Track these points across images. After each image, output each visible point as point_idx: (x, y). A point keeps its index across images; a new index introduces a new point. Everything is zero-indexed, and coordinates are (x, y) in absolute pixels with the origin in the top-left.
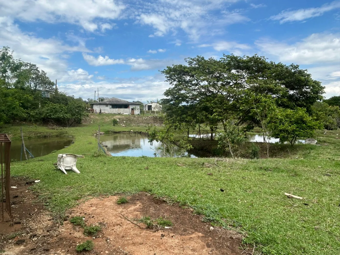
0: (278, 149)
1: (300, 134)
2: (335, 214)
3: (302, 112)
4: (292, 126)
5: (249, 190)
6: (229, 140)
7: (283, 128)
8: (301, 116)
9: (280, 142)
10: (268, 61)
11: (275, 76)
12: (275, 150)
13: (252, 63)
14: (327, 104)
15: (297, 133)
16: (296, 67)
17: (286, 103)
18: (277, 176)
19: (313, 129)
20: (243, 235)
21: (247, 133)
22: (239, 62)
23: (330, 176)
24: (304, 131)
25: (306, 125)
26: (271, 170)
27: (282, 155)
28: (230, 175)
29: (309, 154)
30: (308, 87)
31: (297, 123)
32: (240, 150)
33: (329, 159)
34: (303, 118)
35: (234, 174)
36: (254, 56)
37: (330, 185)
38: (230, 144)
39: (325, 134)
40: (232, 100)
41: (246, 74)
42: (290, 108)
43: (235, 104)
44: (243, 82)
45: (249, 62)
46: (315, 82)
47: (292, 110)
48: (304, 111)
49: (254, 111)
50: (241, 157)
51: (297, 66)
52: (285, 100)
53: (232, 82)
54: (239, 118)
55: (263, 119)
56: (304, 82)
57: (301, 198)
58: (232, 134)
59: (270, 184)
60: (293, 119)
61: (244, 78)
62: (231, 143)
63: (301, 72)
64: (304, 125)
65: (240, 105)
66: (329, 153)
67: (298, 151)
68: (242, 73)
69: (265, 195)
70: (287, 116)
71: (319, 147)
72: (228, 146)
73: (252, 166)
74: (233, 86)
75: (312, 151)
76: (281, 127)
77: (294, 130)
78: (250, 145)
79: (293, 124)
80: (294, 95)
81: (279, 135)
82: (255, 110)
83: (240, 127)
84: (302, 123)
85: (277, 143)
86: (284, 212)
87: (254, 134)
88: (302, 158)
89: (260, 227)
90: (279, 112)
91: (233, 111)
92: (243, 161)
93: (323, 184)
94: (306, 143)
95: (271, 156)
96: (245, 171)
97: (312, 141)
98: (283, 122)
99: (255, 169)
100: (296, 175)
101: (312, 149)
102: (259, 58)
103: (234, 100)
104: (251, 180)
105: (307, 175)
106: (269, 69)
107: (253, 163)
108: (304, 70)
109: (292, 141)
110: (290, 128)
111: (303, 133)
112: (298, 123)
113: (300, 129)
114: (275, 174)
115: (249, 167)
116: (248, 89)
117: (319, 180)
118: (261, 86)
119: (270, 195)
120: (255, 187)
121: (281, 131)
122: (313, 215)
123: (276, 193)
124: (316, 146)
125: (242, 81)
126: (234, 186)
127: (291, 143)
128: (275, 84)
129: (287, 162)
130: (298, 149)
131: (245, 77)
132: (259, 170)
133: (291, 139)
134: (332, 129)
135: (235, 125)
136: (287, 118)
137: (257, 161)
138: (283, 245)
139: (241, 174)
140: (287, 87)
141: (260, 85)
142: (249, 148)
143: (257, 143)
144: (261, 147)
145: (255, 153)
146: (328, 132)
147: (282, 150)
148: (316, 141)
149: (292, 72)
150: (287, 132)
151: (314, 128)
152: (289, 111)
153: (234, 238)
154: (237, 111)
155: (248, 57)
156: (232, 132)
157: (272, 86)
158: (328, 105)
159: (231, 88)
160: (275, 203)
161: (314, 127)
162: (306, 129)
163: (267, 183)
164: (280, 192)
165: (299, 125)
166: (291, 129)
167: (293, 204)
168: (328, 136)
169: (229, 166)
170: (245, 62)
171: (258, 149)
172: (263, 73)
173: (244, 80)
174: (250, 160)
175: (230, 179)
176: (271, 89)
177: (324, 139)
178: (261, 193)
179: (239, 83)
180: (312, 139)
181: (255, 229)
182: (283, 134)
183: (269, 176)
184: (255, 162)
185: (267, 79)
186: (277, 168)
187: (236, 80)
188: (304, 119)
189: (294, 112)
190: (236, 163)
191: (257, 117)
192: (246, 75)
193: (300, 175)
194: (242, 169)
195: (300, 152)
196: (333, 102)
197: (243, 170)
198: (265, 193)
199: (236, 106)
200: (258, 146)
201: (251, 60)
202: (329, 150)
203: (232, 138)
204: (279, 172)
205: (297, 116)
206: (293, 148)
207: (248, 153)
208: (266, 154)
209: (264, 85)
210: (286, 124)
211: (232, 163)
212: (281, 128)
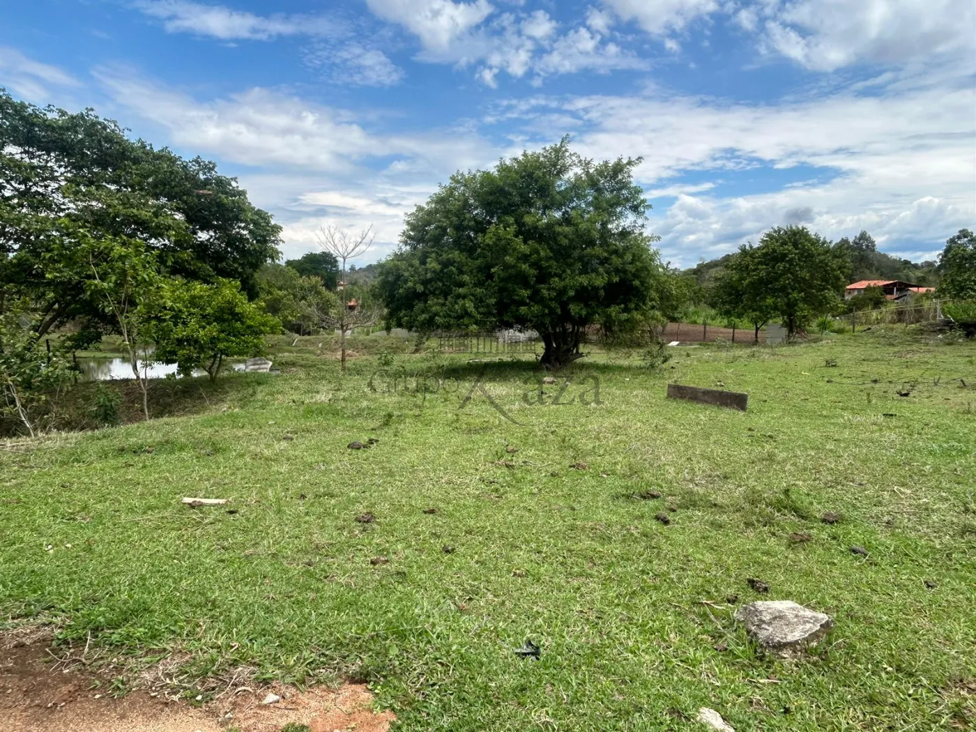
0: (176, 394)
1: (228, 348)
2: (290, 515)
3: (230, 290)
4: (208, 326)
5: (83, 514)
6: (13, 381)
7: (184, 333)
8: (229, 302)
9: (179, 373)
10: (131, 137)
11: (155, 185)
12: (169, 396)
13: (80, 136)
14: (294, 271)
15: (221, 346)
16: (209, 168)
17: (190, 264)
18: (167, 462)
19: (260, 334)
20: (57, 626)
21: (79, 353)
22: (33, 125)
23: (292, 439)
24: (238, 340)
25: (243, 323)
26: (151, 449)
27: (186, 407)
28: (19, 486)
29: (252, 396)
30: (243, 225)
31: (219, 319)
32: (55, 410)
33: (294, 401)
34: (235, 307)
35: (31, 481)
36: (82, 114)
37: (288, 459)
38: (18, 392)
39: (295, 346)
40: (16, 247)
41: (60, 166)
42: (202, 279)
43: (27, 260)
44: (53, 192)
45: (68, 129)
46: (259, 213)
47: (205, 286)
48: (236, 287)
49: (93, 287)
50: (58, 430)
51: (211, 166)
52: (187, 255)
53: (9, 186)
54: (47, 310)
55: (124, 309)
56: (232, 211)
57: (222, 501)
58: (23, 360)
59: (145, 486)
60: (209, 310)
61: (54, 179)
62: (19, 388)
63: (221, 184)
64: (238, 324)
65: (46, 265)
66: (297, 388)
67: (227, 392)
68: (47, 162)
69: (130, 517)
70: (193, 301)
71: (278, 376)
72: (13, 402)
73: (93, 448)
74: (16, 201)
75: (260, 388)
76: (180, 332)
77: (214, 338)
78: (92, 390)
79: (209, 324)
80: (212, 244)
81: (174, 353)
82: (96, 282)
83: (54, 336)
84: (232, 320)
85: (170, 377)
86: (178, 542)
87: (105, 358)
88: (237, 410)
89: (107, 594)
90: (171, 291)
91: (22, 283)
92: (67, 439)
93: (274, 460)
94: (247, 370)
95: (158, 415)
96: (72, 467)
97: (261, 364)
98: (184, 317)
99: (104, 455)
100: (216, 450)
101: (259, 384)
102: (100, 123)
103: (21, 249)
104: (91, 486)
105: (242, 445)
106: (136, 161)
107: (99, 439)
108: (229, 177)
109: (210, 368)
110: (202, 333)
111: (237, 344)
112: (224, 321)
113: (229, 334)
114: (161, 459)
115: (82, 452)
116: (68, 215)
117: (267, 453)
118: (111, 210)
119: (145, 513)
120: (100, 502)
121: (180, 342)
122: (245, 531)
123: (160, 505)
124: (267, 376)
125: (50, 189)
126: (34, 513)
127: (210, 372)
128: (155, 209)
129: (197, 423)
130: (226, 387)
131: (56, 174)
132: (115, 457)
133: (208, 363)
134: (309, 334)
135: (32, 332)
136: (194, 304)
137: (110, 431)
138: (166, 611)
139: (59, 476)
140: (189, 219)
141: (109, 206)
142: (87, 399)
143: (113, 382)
144: (126, 394)
145: (109, 412)
146: (301, 341)
147: (186, 395)
148: (271, 363)
149: (199, 179)
150: (197, 346)
151: (262, 332)
152: (198, 288)
153: (28, 642)
154: (37, 285)
155: (63, 113)
156: (24, 355)
157: (145, 214)
158: (298, 275)
159: (9, 205)
160: (158, 528)
161: (262, 328)
162: (244, 335)
163: (138, 484)
164: (172, 498)
165: (227, 324)
166: (206, 335)
167: (202, 518)
168: (300, 351)
169: (14, 462)
170: (53, 128)
171: (118, 399)
172: (118, 172)
173: (54, 185)
174: (90, 433)
175: (19, 499)
176: (145, 223)
177: (292, 359)
178: (118, 514)
179: (37, 193)
180: (261, 360)
181: (95, 601)
182: (187, 350)
183: (144, 467)
184: (104, 437)
185: (129, 190)
186: (167, 442)
187: (24, 182)
188: (237, 310)
189: (210, 289)
190: (39, 450)
191: (106, 303)
192: (62, 170)
193: (225, 450)
194: (61, 462)
195: (233, 395)
196: (308, 266)
197: (63, 463)
198: (131, 510)
199: (31, 267)
200: (117, 390)
201: (74, 123)
202: (297, 382)
203: (25, 372)
204: (172, 452)
205: (218, 301)
206: (215, 387)
207: (86, 414)
208: (142, 410)
209: (121, 207)
210: (193, 322)
211: (27, 450)
212: (180, 336)
